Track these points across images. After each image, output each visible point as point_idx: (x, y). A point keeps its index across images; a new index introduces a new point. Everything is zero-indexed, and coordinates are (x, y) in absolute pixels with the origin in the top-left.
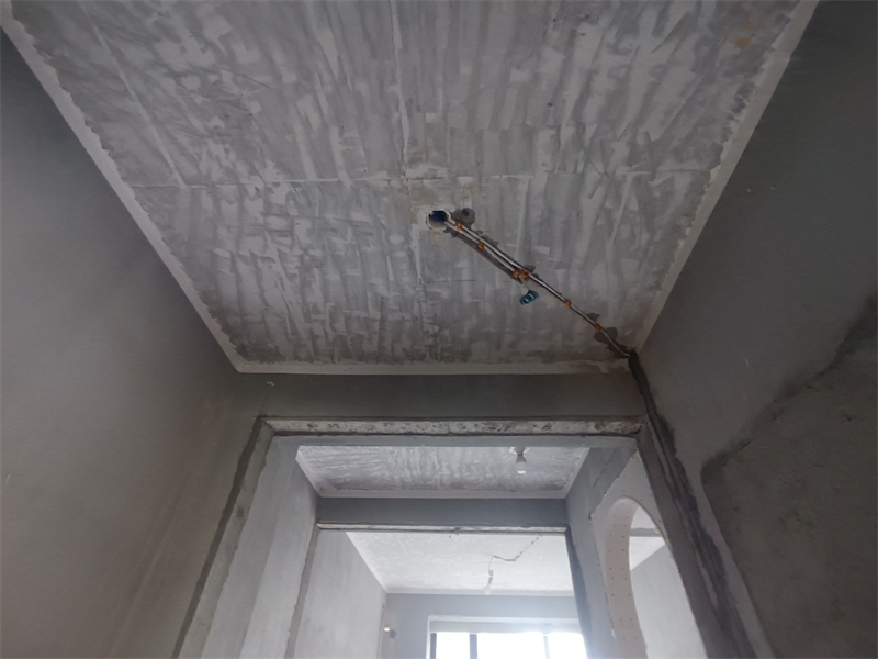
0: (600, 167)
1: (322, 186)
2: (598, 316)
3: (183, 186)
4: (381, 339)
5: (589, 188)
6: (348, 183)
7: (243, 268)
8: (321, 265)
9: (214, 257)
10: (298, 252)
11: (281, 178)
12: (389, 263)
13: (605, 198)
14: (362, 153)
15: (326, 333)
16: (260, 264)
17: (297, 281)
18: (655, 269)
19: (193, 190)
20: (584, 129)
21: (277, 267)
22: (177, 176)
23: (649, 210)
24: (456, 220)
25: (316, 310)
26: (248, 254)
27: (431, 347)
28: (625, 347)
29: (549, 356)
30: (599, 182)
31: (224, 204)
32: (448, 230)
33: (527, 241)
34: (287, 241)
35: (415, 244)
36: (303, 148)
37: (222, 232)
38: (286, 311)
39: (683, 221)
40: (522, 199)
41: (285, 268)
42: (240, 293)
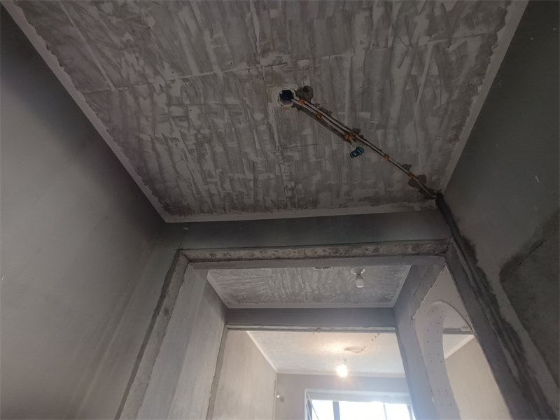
0: (406, 39)
1: (204, 79)
2: (411, 166)
3: (113, 89)
4: (256, 194)
5: (397, 60)
6: (220, 74)
7: (160, 148)
8: (209, 141)
9: (140, 140)
10: (194, 132)
11: (176, 76)
12: (255, 134)
13: (411, 65)
14: (227, 50)
15: (218, 192)
16: (170, 143)
17: (196, 154)
18: (454, 124)
19: (120, 91)
20: (391, 8)
21: (181, 144)
22: (108, 81)
23: (447, 73)
24: (300, 97)
25: (210, 175)
26: (161, 137)
27: (291, 198)
28: (433, 190)
29: (375, 201)
30: (406, 53)
31: (141, 100)
32: (295, 105)
33: (353, 109)
34: (185, 124)
35: (272, 119)
36: (187, 50)
37: (143, 121)
38: (191, 178)
39: (475, 80)
40: (347, 74)
41: (186, 145)
42: (160, 166)
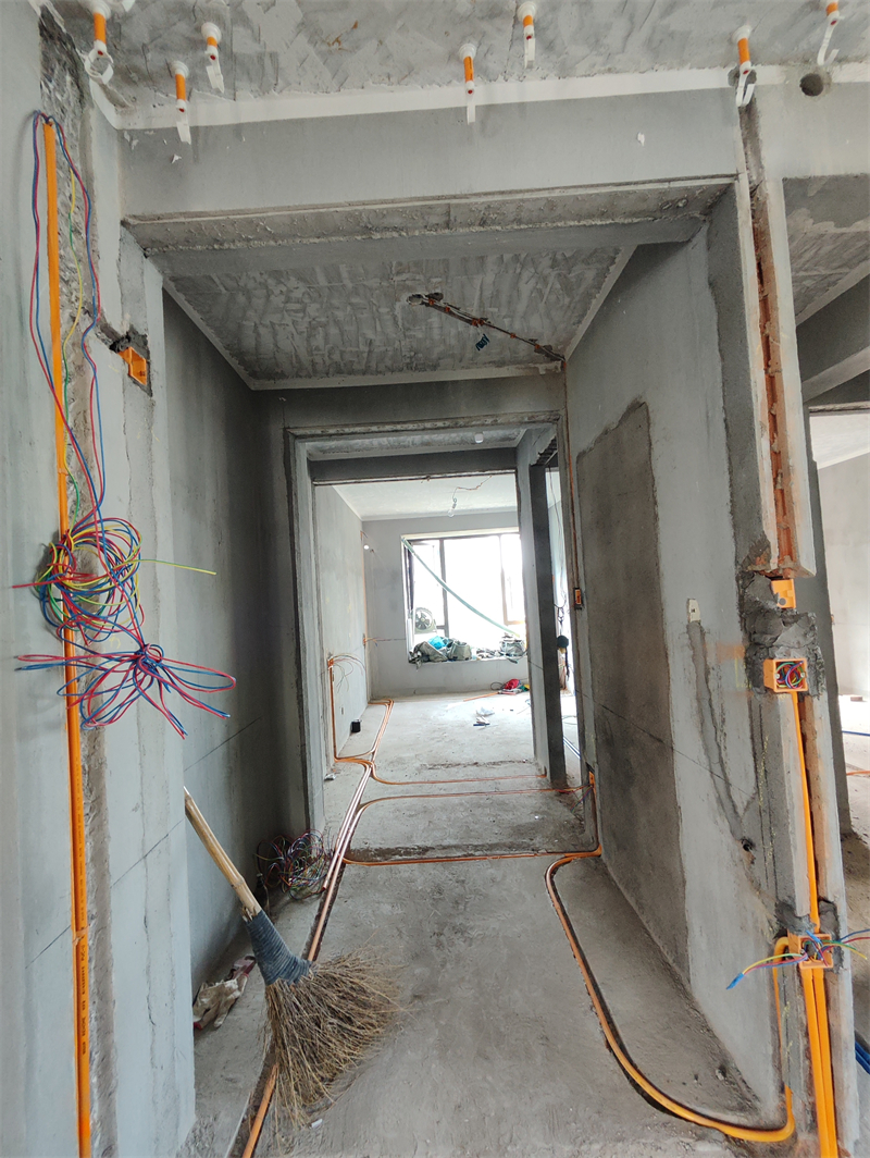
0: (532, 270)
1: (331, 287)
2: (537, 340)
3: (224, 291)
5: (525, 280)
6: (350, 285)
7: (262, 330)
9: (240, 326)
10: (307, 319)
11: (301, 285)
12: (378, 322)
13: (537, 283)
14: (361, 271)
15: (324, 361)
16: (277, 327)
17: (305, 334)
18: (577, 314)
19: (232, 294)
21: (291, 328)
22: (221, 287)
23: (568, 287)
24: (429, 298)
25: (317, 349)
26: (268, 323)
27: (408, 364)
28: (558, 356)
30: (532, 277)
31: (254, 300)
33: (481, 304)
34: (301, 315)
35: (398, 312)
36: (319, 271)
37: (250, 313)
38: (294, 351)
39: (594, 291)
40: (477, 287)
41: (296, 329)
42: (258, 344)
